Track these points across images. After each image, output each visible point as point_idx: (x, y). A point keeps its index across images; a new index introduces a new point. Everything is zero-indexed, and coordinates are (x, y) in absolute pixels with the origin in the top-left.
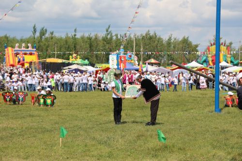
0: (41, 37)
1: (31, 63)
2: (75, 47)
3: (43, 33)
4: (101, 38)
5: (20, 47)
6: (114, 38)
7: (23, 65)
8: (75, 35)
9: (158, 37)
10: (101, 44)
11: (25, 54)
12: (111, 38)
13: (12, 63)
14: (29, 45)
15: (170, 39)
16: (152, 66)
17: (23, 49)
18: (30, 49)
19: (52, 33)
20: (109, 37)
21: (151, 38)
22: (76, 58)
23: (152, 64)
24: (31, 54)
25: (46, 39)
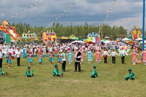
0: (57, 27)
1: (54, 39)
2: (72, 31)
3: (58, 25)
4: (83, 27)
5: (49, 32)
6: (89, 27)
7: (50, 40)
8: (72, 26)
9: (109, 26)
10: (83, 29)
11: (51, 35)
12: (88, 27)
13: (45, 39)
14: (53, 31)
15: (114, 27)
16: (107, 40)
17: (50, 33)
18: (53, 33)
19: (62, 25)
20: (87, 26)
21: (106, 27)
22: (73, 36)
23: (107, 39)
24: (53, 35)
25: (59, 28)
